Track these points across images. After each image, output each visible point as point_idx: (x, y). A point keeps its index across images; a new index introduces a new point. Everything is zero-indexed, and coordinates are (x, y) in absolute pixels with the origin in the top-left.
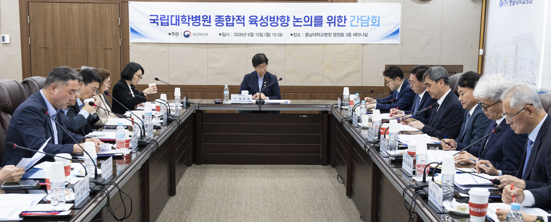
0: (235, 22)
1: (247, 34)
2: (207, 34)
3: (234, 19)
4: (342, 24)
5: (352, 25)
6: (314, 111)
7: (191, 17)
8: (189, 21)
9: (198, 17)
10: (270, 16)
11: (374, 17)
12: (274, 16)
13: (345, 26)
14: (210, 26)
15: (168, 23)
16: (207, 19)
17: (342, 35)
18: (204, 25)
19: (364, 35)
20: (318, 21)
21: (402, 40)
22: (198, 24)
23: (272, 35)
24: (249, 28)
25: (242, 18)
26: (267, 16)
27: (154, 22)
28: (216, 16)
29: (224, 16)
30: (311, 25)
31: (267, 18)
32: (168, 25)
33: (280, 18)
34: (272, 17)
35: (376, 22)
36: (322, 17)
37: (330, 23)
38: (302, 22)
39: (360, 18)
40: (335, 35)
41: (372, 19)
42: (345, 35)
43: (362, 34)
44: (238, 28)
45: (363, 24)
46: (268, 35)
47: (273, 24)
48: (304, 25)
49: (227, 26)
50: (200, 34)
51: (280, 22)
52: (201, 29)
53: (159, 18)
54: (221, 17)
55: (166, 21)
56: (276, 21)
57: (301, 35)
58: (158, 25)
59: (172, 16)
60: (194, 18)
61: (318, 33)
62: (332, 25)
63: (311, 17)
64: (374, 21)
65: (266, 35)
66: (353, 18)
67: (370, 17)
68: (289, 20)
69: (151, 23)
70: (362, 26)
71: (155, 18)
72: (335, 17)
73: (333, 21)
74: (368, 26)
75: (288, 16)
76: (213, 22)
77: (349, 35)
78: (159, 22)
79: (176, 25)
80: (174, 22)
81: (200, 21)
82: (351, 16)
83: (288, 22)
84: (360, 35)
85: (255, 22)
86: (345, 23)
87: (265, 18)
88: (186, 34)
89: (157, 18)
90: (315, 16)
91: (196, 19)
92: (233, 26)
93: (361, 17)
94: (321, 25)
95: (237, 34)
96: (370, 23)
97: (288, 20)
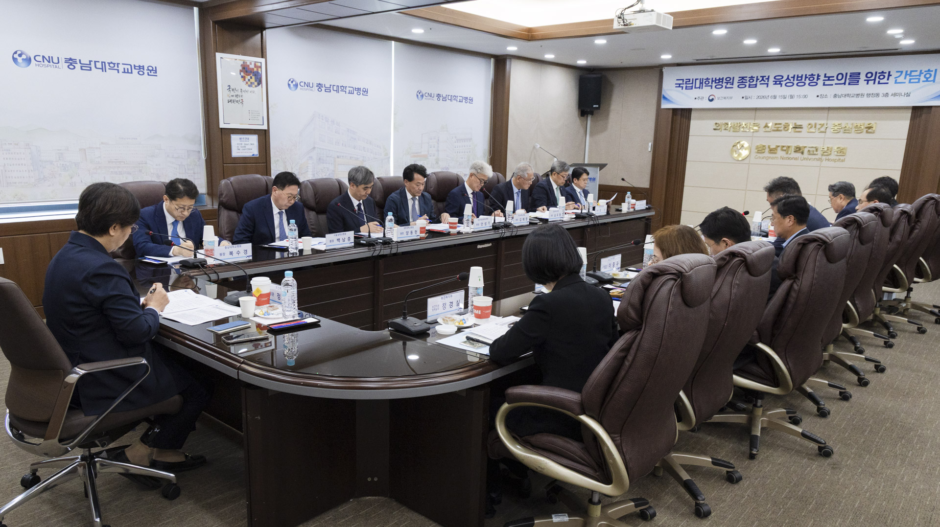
4: (885, 80)
12: (802, 75)
15: (692, 87)
33: (809, 77)
54: (745, 78)
63: (847, 74)
68: (819, 79)
76: (736, 84)
90: (851, 73)
92: (756, 87)
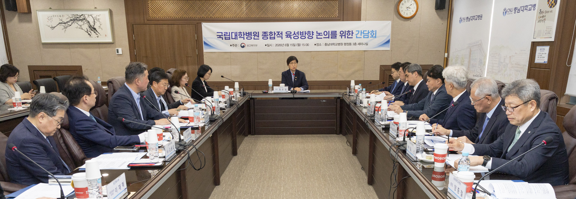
0: (276, 36)
1: (284, 45)
2: (256, 45)
3: (275, 34)
5: (357, 37)
6: (331, 97)
7: (245, 33)
8: (244, 36)
9: (250, 33)
10: (300, 32)
11: (372, 31)
13: (352, 38)
14: (259, 39)
16: (256, 34)
17: (350, 44)
18: (254, 39)
19: (366, 44)
20: (334, 35)
21: (392, 48)
22: (250, 38)
23: (301, 45)
24: (286, 40)
25: (280, 34)
26: (298, 32)
27: (220, 37)
28: (263, 32)
29: (268, 32)
30: (329, 38)
31: (298, 33)
32: (230, 39)
34: (302, 32)
35: (373, 34)
36: (336, 32)
37: (342, 36)
38: (322, 35)
39: (362, 32)
40: (345, 44)
41: (371, 32)
42: (352, 44)
43: (364, 44)
44: (278, 40)
45: (365, 37)
46: (299, 45)
47: (302, 37)
48: (324, 38)
49: (270, 39)
50: (252, 45)
51: (307, 36)
52: (252, 42)
53: (223, 35)
55: (228, 37)
56: (304, 35)
57: (322, 45)
58: (223, 39)
59: (232, 33)
60: (247, 34)
61: (333, 43)
62: (343, 37)
64: (372, 34)
65: (297, 45)
66: (358, 32)
67: (369, 31)
69: (218, 38)
70: (364, 37)
71: (220, 34)
72: (345, 31)
73: (344, 34)
74: (368, 37)
75: (312, 32)
77: (355, 44)
78: (224, 37)
79: (235, 39)
80: (234, 37)
81: (251, 36)
82: (356, 31)
83: (312, 35)
84: (363, 44)
85: (290, 36)
86: (352, 36)
87: (297, 33)
88: (242, 45)
89: (222, 34)
91: (249, 34)
93: (364, 31)
94: (335, 37)
95: (277, 45)
96: (370, 35)
97: (313, 34)
